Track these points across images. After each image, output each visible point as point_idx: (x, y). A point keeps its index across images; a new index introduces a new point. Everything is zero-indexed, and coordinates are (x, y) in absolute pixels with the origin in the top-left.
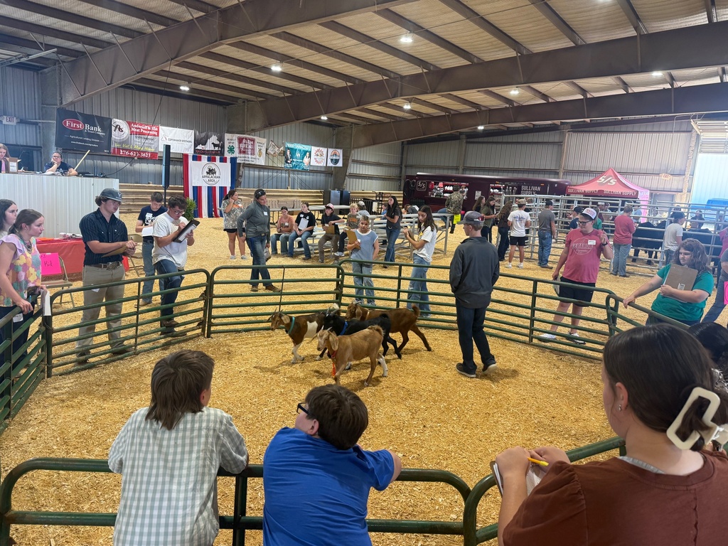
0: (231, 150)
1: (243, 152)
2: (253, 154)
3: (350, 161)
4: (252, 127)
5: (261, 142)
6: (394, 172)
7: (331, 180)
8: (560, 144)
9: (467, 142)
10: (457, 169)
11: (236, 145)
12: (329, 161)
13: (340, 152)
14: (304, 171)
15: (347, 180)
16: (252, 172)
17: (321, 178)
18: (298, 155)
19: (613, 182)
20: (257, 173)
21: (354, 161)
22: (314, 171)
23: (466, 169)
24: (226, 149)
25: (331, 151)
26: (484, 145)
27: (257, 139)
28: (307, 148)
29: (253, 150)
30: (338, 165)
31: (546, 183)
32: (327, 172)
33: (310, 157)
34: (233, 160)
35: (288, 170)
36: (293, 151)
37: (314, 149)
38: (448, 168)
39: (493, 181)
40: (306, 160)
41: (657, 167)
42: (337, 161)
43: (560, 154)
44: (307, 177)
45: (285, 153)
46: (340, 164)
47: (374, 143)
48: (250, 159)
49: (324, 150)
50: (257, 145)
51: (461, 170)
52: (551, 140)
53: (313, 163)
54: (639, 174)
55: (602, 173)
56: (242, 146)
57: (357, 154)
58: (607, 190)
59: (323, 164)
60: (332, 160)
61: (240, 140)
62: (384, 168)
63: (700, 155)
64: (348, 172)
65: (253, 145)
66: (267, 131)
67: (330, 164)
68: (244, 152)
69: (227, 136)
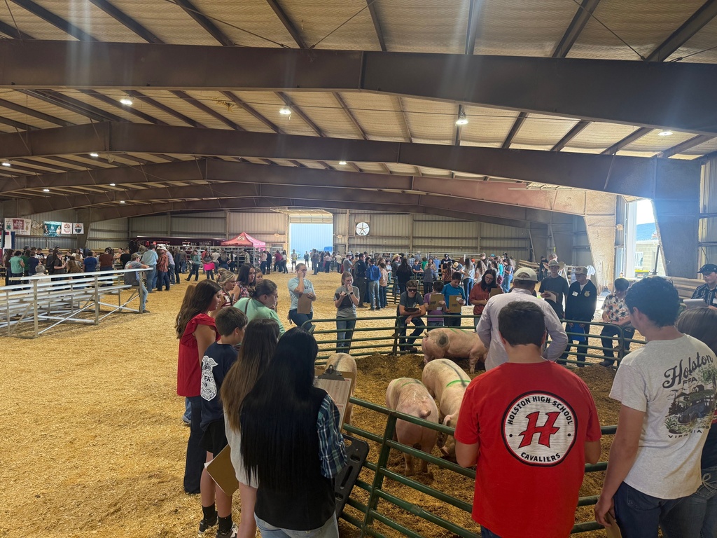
0: (9, 227)
1: (15, 228)
2: (23, 229)
3: (89, 230)
4: (23, 214)
5: (28, 222)
6: (123, 236)
7: (76, 242)
8: (225, 218)
9: (172, 217)
10: (167, 233)
11: (12, 224)
12: (74, 231)
13: (82, 225)
14: (57, 237)
15: (88, 242)
16: (19, 240)
17: (69, 241)
18: (52, 228)
19: (244, 239)
20: (23, 240)
21: (92, 230)
22: (64, 237)
23: (172, 233)
24: (6, 227)
25: (75, 224)
26: (183, 219)
27: (25, 220)
28: (58, 223)
29: (23, 226)
30: (81, 233)
31: (212, 240)
32: (72, 237)
33: (61, 228)
34: (13, 234)
35: (45, 238)
36: (49, 226)
37: (63, 224)
38: (161, 233)
39: (184, 240)
40: (58, 231)
41: (273, 231)
42: (80, 230)
43: (226, 224)
44: (58, 241)
45: (43, 227)
46: (82, 232)
47: (105, 219)
48: (20, 232)
49: (71, 224)
50: (25, 223)
51: (169, 234)
52: (220, 216)
53: (63, 232)
54: (260, 234)
55: (238, 234)
56: (16, 225)
57: (93, 226)
58: (239, 243)
59: (70, 233)
60: (76, 230)
61: (14, 221)
62: (115, 234)
63: (290, 224)
64: (88, 237)
65: (23, 223)
66: (32, 216)
67: (75, 232)
68: (17, 228)
69: (6, 219)
